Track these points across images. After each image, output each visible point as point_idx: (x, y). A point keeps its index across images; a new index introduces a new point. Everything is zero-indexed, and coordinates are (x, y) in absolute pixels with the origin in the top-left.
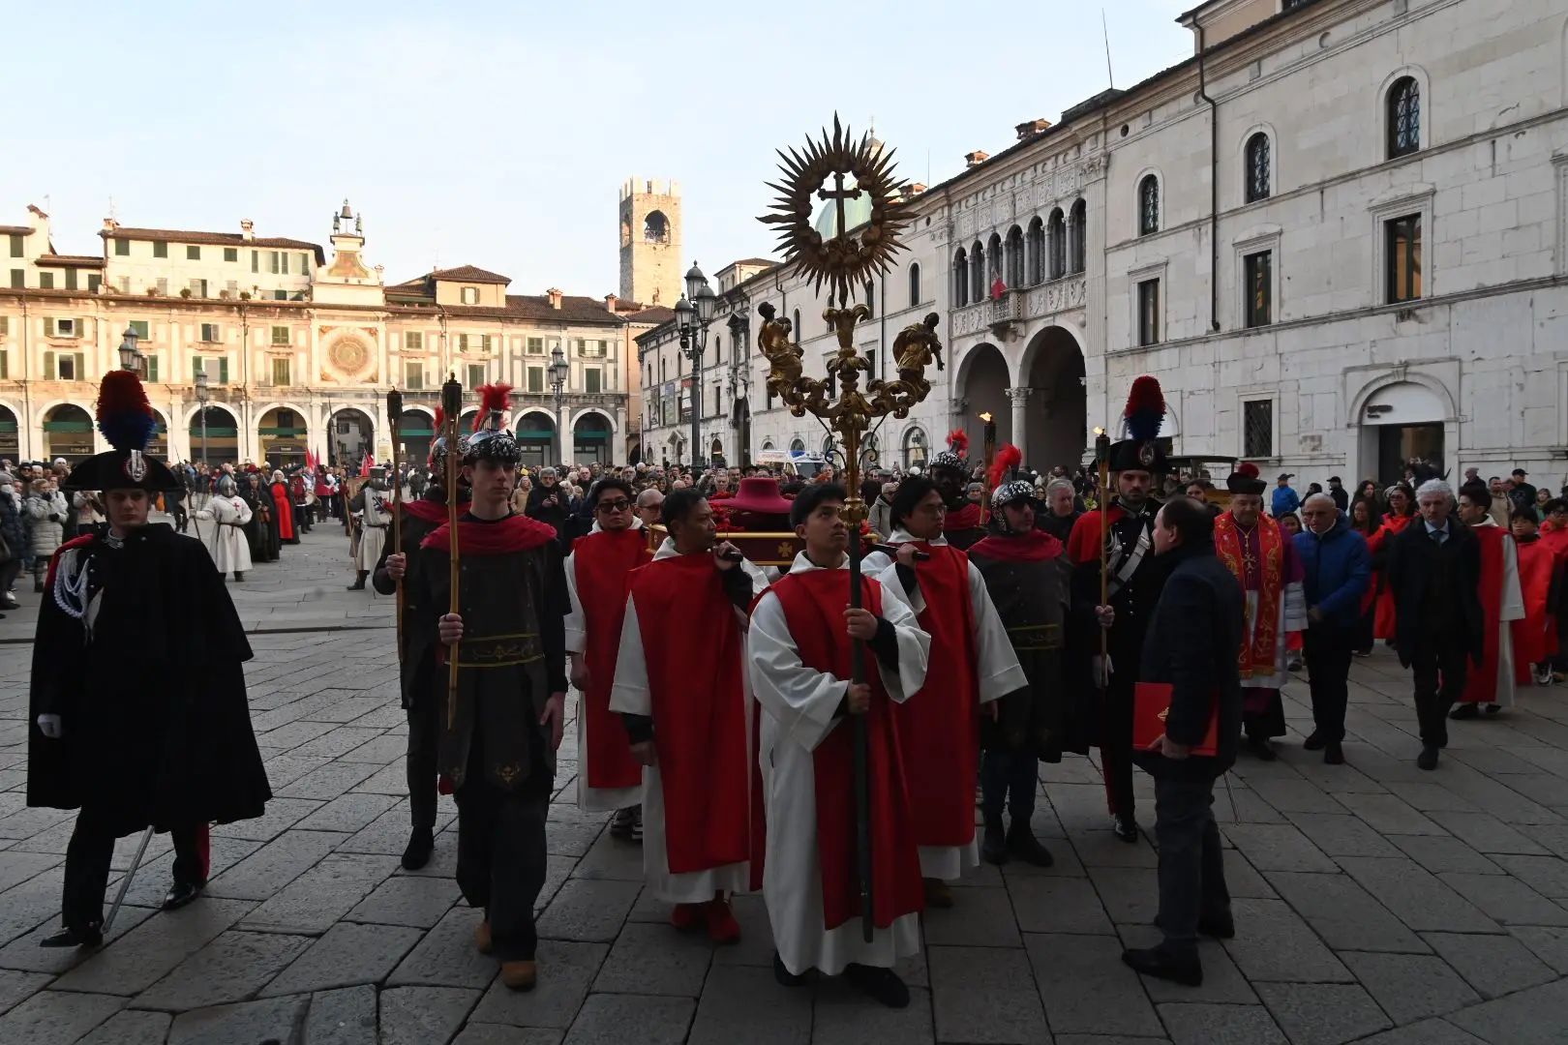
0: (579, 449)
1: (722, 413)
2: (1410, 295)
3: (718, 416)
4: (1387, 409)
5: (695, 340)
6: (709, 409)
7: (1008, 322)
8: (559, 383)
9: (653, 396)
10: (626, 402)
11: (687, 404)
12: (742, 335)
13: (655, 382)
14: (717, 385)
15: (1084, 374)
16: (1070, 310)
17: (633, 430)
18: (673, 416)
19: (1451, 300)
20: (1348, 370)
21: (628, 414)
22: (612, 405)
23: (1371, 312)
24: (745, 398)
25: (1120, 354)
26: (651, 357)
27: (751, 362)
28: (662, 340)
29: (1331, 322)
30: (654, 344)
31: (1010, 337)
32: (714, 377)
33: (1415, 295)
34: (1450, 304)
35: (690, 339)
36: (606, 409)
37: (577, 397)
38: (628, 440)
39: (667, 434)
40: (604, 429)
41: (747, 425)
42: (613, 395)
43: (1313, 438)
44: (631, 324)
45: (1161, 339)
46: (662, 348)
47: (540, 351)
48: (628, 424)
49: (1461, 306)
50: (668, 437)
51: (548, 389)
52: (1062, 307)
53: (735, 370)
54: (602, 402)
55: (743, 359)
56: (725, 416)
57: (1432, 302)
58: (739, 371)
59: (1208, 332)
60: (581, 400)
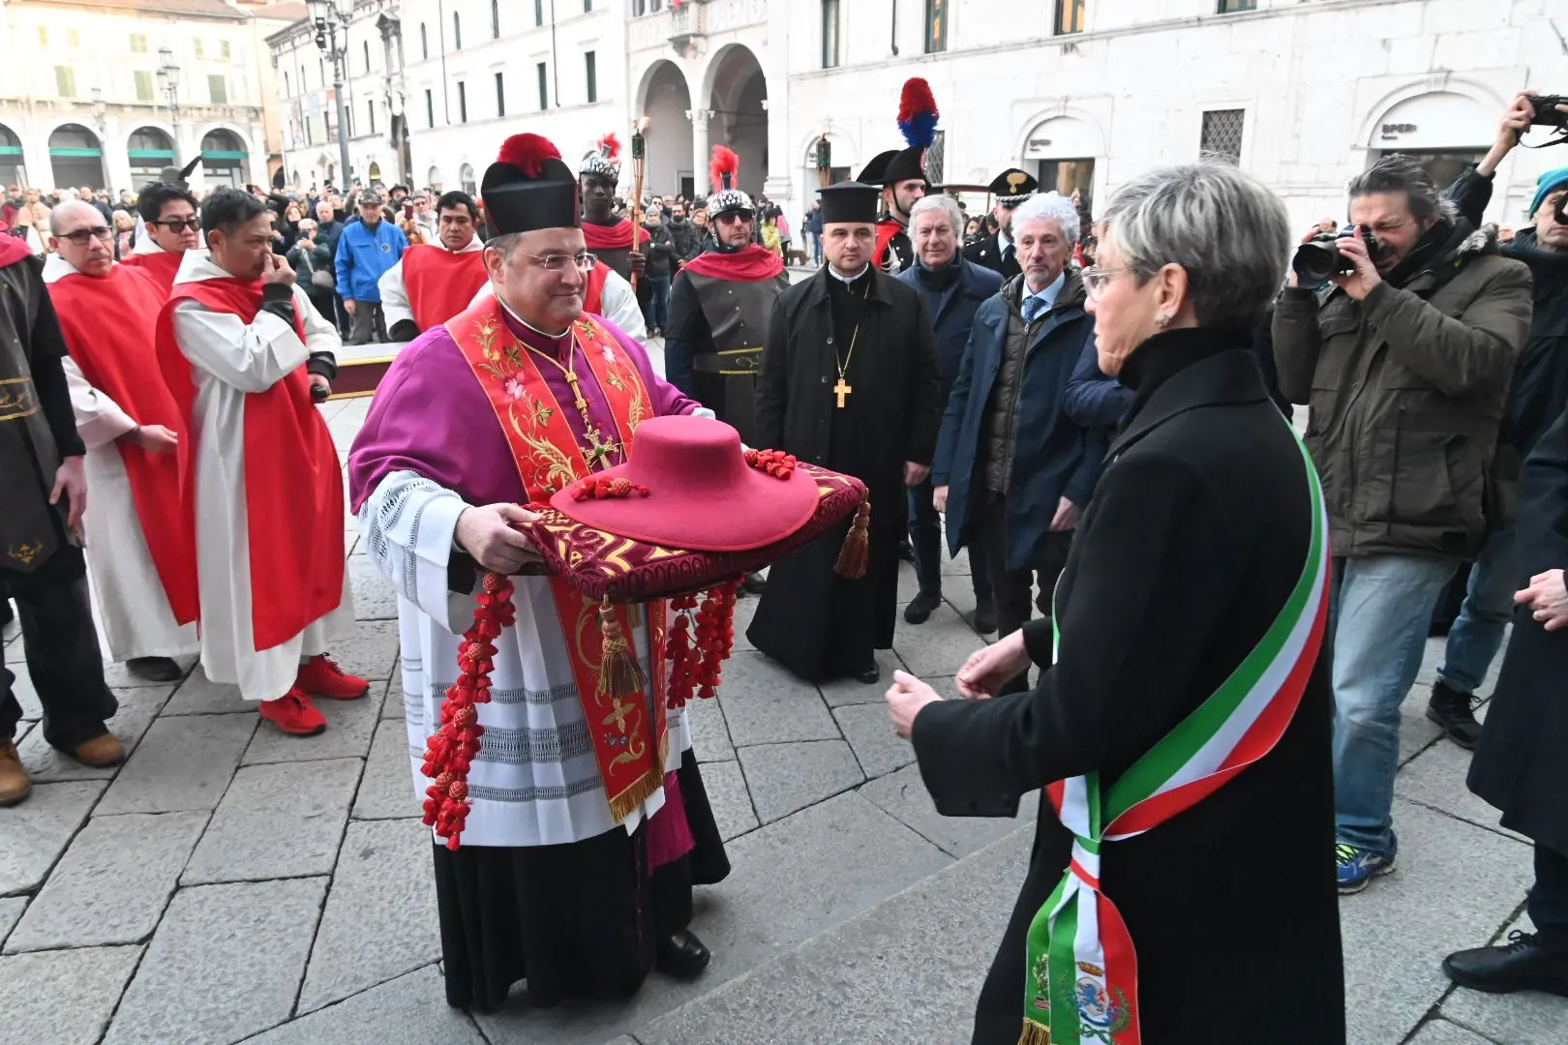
0: (210, 171)
1: (377, 131)
2: (1074, 29)
3: (373, 134)
4: (1046, 143)
5: (333, 39)
6: (361, 126)
7: (688, 36)
8: (172, 88)
9: (294, 111)
10: (261, 115)
11: (333, 120)
12: (394, 39)
13: (294, 94)
14: (369, 98)
15: (765, 98)
16: (751, 26)
17: (273, 151)
18: (319, 133)
19: (1108, 35)
20: (1015, 102)
21: (265, 129)
22: (245, 120)
23: (1039, 42)
24: (403, 115)
25: (802, 77)
26: (287, 61)
27: (406, 72)
28: (297, 42)
29: (1001, 51)
30: (288, 46)
31: (690, 53)
32: (364, 89)
33: (1078, 28)
34: (1109, 38)
35: (328, 38)
36: (238, 124)
37: (200, 109)
38: (269, 161)
39: (315, 154)
40: (238, 148)
41: (407, 145)
42: (244, 107)
43: (980, 170)
44: (258, 20)
45: (842, 62)
46: (297, 51)
47: (144, 49)
48: (266, 143)
49: (1117, 41)
50: (318, 157)
51: (159, 99)
52: (743, 23)
53: (389, 81)
54: (231, 115)
55: (396, 69)
56: (381, 135)
57: (1092, 37)
58: (392, 82)
59: (888, 57)
60: (205, 113)
